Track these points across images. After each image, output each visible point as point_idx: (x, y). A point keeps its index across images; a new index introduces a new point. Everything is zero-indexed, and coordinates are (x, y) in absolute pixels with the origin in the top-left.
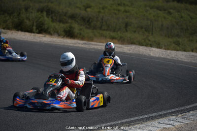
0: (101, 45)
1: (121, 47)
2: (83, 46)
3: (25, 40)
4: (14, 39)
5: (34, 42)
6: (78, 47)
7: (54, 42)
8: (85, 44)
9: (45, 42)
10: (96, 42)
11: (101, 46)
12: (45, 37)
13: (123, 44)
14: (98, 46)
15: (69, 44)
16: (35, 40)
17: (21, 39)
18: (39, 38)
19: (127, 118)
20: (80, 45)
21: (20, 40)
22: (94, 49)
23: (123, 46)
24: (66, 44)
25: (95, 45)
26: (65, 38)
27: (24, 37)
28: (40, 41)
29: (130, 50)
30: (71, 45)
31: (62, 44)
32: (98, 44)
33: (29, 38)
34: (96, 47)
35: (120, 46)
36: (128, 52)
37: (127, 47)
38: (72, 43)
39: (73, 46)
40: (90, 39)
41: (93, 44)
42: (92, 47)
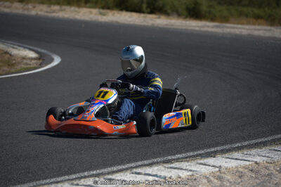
0: (240, 28)
3: (132, 23)
4: (117, 22)
5: (144, 26)
6: (207, 31)
7: (172, 25)
8: (217, 27)
9: (160, 26)
10: (234, 23)
11: (240, 30)
12: (159, 18)
14: (236, 30)
15: (193, 28)
16: (145, 24)
17: (126, 23)
18: (151, 20)
20: (210, 29)
22: (230, 34)
23: (272, 28)
24: (190, 28)
25: (234, 28)
26: (188, 19)
27: (129, 19)
28: (153, 24)
30: (197, 29)
31: (184, 28)
32: (235, 26)
33: (137, 20)
34: (232, 31)
38: (198, 27)
39: (200, 31)
40: (225, 20)
41: (228, 27)
42: (227, 31)
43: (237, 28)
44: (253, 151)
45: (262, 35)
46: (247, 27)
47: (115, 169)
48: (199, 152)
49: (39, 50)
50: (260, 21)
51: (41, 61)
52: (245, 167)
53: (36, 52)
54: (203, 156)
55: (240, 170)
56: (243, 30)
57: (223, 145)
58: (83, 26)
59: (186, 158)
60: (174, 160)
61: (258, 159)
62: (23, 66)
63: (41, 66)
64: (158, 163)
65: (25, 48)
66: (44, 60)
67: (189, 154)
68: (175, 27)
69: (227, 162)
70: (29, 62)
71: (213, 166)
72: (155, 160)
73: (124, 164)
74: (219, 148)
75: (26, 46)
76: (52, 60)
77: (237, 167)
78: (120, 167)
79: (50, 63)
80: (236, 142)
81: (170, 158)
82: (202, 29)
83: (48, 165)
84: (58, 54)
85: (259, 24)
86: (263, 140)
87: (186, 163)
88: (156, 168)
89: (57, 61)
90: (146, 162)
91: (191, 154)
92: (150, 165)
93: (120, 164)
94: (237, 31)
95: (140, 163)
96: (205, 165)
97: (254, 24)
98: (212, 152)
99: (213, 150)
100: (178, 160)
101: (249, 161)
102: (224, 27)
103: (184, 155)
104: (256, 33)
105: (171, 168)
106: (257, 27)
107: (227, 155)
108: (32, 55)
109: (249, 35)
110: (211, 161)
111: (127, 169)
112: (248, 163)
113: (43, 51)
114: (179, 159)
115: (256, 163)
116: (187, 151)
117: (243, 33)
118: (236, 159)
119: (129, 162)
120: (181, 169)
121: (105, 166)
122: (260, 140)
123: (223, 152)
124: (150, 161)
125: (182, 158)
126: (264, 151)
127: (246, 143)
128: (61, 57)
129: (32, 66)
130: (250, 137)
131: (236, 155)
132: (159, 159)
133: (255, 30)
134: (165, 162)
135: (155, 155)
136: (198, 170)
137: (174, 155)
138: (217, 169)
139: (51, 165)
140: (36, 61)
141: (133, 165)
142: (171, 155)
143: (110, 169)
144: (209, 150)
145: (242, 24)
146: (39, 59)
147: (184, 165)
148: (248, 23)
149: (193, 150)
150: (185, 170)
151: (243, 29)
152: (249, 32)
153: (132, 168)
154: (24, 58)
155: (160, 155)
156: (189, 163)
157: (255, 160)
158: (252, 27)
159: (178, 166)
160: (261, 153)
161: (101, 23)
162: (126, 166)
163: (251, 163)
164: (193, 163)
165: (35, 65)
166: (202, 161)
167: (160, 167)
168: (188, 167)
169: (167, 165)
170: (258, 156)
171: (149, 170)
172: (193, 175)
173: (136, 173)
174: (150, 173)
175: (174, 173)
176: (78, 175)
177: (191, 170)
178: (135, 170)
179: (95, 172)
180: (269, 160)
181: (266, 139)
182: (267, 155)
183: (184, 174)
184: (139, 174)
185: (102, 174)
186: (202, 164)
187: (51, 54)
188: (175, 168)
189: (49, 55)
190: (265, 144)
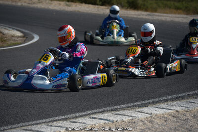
0: (165, 16)
1: (186, 18)
2: (147, 17)
3: (89, 12)
4: (78, 11)
6: (142, 18)
8: (149, 15)
10: (160, 13)
11: (165, 18)
13: (188, 14)
14: (162, 17)
15: (132, 16)
16: (99, 13)
18: (103, 10)
19: (194, 90)
20: (144, 17)
21: (84, 13)
22: (158, 20)
23: (188, 16)
24: (129, 16)
25: (161, 16)
26: (128, 10)
27: (87, 10)
28: (104, 13)
30: (135, 16)
31: (126, 16)
32: (162, 15)
33: (92, 10)
34: (160, 18)
35: (185, 16)
38: (136, 15)
39: (137, 18)
40: (154, 10)
41: (157, 16)
42: (156, 18)
44: (175, 103)
45: (181, 21)
46: (170, 15)
47: (78, 114)
49: (24, 30)
50: (179, 11)
51: (25, 38)
52: (169, 114)
54: (139, 106)
55: (166, 116)
57: (153, 98)
58: (55, 14)
59: (128, 107)
60: (119, 108)
61: (178, 108)
62: (13, 42)
63: (25, 42)
64: (108, 111)
65: (14, 29)
66: (27, 38)
67: (129, 105)
69: (156, 110)
70: (16, 39)
71: (146, 113)
72: (106, 109)
73: (84, 111)
74: (150, 101)
75: (14, 28)
76: (33, 38)
77: (163, 114)
78: (81, 114)
79: (31, 40)
80: (163, 97)
81: (116, 107)
82: (139, 17)
84: (37, 34)
85: (179, 14)
86: (181, 95)
87: (128, 111)
88: (107, 114)
89: (36, 38)
90: (99, 110)
91: (131, 104)
92: (103, 112)
93: (81, 112)
94: (163, 19)
95: (95, 111)
96: (141, 112)
97: (175, 13)
98: (146, 103)
99: (146, 102)
100: (122, 109)
101: (172, 110)
102: (154, 15)
103: (126, 105)
104: (177, 20)
105: (117, 114)
106: (177, 16)
107: (156, 106)
108: (19, 34)
109: (172, 21)
110: (145, 109)
111: (86, 115)
112: (171, 111)
113: (27, 31)
115: (177, 111)
116: (129, 103)
117: (167, 20)
118: (163, 108)
119: (87, 110)
120: (124, 115)
121: (71, 113)
122: (179, 95)
123: (153, 103)
124: (102, 110)
125: (125, 107)
126: (182, 103)
127: (170, 97)
129: (18, 42)
130: (172, 93)
131: (163, 105)
132: (109, 108)
134: (112, 110)
135: (106, 105)
136: (136, 116)
137: (119, 105)
138: (150, 115)
139: (33, 112)
140: (21, 38)
141: (90, 112)
143: (74, 115)
144: (143, 102)
145: (167, 13)
146: (24, 37)
147: (126, 112)
148: (171, 13)
149: (132, 102)
150: (127, 116)
151: (167, 17)
152: (172, 19)
153: (90, 114)
154: (13, 36)
155: (109, 105)
156: (130, 111)
157: (176, 109)
158: (174, 15)
159: (122, 113)
160: (180, 104)
162: (85, 113)
164: (132, 111)
165: (21, 42)
166: (139, 110)
167: (110, 114)
168: (129, 114)
169: (113, 112)
170: (178, 106)
171: (101, 116)
172: (132, 119)
173: (92, 118)
174: (103, 117)
175: (119, 118)
176: (51, 119)
177: (131, 116)
178: (91, 116)
179: (63, 117)
180: (186, 109)
181: (184, 94)
182: (185, 105)
183: (126, 119)
184: (95, 118)
185: (69, 118)
186: (139, 112)
187: (31, 33)
188: (120, 115)
189: (30, 34)
190: (183, 98)
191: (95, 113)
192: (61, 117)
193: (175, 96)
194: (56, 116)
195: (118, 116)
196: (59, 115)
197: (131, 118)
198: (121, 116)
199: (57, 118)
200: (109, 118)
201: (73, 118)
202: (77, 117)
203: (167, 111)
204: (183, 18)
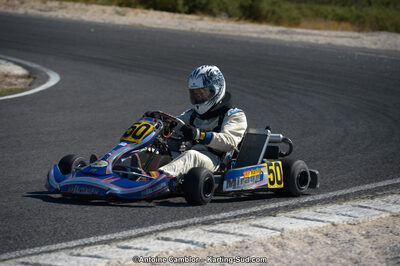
0: (315, 35)
1: (358, 38)
2: (278, 37)
3: (162, 27)
4: (141, 25)
5: (180, 31)
6: (269, 39)
7: (220, 30)
8: (283, 32)
9: (203, 31)
10: (306, 28)
11: (315, 37)
12: (201, 20)
13: (361, 30)
14: (310, 37)
15: (249, 35)
16: (182, 28)
17: (155, 26)
18: (190, 22)
19: (369, 183)
20: (273, 36)
21: (152, 28)
22: (301, 42)
23: (361, 35)
24: (244, 34)
25: (304, 34)
26: (242, 22)
27: (159, 22)
28: (192, 29)
29: (376, 44)
30: (255, 35)
31: (236, 34)
32: (309, 31)
33: (169, 23)
34: (304, 38)
35: (356, 34)
36: (373, 47)
37: (369, 38)
38: (256, 32)
39: (258, 38)
40: (294, 23)
41: (299, 34)
42: (297, 38)
43: (311, 34)
44: (330, 208)
45: (347, 44)
46: (326, 33)
47: (133, 232)
48: (254, 209)
49: (29, 64)
50: (343, 24)
51: (31, 80)
52: (317, 231)
53: (25, 67)
54: (257, 215)
55: (311, 234)
56: (319, 38)
58: (92, 30)
59: (235, 217)
60: (218, 220)
61: (336, 219)
62: (6, 87)
63: (31, 86)
65: (9, 61)
66: (35, 78)
67: (239, 212)
68: (223, 33)
69: (292, 224)
70: (13, 81)
71: (272, 229)
72: (191, 221)
73: (147, 226)
74: (281, 204)
76: (47, 79)
77: (306, 230)
78: (141, 231)
79: (44, 83)
80: (306, 196)
81: (212, 217)
82: (262, 36)
83: (38, 227)
85: (343, 30)
86: (343, 192)
87: (234, 225)
88: (192, 232)
89: (54, 79)
90: (178, 223)
91: (243, 211)
92: (184, 227)
93: (140, 227)
94: (311, 39)
95: (169, 225)
96: (261, 227)
97: (336, 29)
98: (272, 209)
99: (273, 206)
100: (223, 220)
101: (323, 221)
102: (293, 33)
103: (232, 213)
104: (339, 42)
105: (213, 231)
107: (292, 213)
108: (19, 71)
109: (329, 44)
110: (269, 221)
111: (150, 233)
112: (321, 225)
113: (35, 66)
114: (225, 219)
115: (333, 224)
116: (237, 208)
117: (320, 42)
118: (306, 219)
119: (154, 223)
120: (228, 233)
121: (119, 229)
122: (340, 193)
123: (287, 209)
124: (183, 222)
125: (230, 218)
126: (345, 207)
127: (321, 197)
128: (60, 74)
129: (17, 87)
130: (325, 189)
131: (305, 213)
132: (197, 220)
133: (337, 37)
134: (204, 223)
135: (191, 214)
136: (251, 234)
137: (219, 213)
138: (279, 233)
139: (42, 228)
140: (24, 80)
141: (159, 227)
142: (213, 213)
143: (126, 233)
144: (267, 207)
145: (319, 29)
146: (29, 77)
147: (231, 227)
148: (328, 28)
149: (245, 206)
150: (233, 234)
151: (320, 35)
152: (329, 40)
153: (158, 231)
154: (6, 76)
155: (198, 214)
156: (239, 225)
157: (331, 220)
158: (333, 33)
159: (222, 229)
160: (341, 211)
161: (118, 26)
162: (149, 229)
163: (325, 224)
164: (244, 225)
165: (22, 86)
166: (257, 222)
167: (198, 230)
168: (236, 231)
169: (207, 228)
170: (335, 215)
171: (181, 234)
172: (243, 241)
173: (163, 239)
174: (183, 238)
175: (216, 239)
176: (80, 242)
177: (241, 235)
178: (161, 235)
179: (104, 238)
180: (351, 220)
181: (348, 191)
182: (349, 213)
183: (231, 240)
184: (167, 239)
185: (115, 240)
186: (257, 226)
187: (44, 69)
188: (219, 232)
189: (42, 72)
190: (346, 198)
191: (169, 229)
192: (100, 238)
193: (331, 194)
194: (89, 236)
195: (216, 234)
196: (97, 234)
197: (240, 239)
198: (220, 235)
199: (92, 240)
200: (196, 240)
201: (124, 239)
202: (131, 238)
203: (315, 225)
204: (351, 37)
